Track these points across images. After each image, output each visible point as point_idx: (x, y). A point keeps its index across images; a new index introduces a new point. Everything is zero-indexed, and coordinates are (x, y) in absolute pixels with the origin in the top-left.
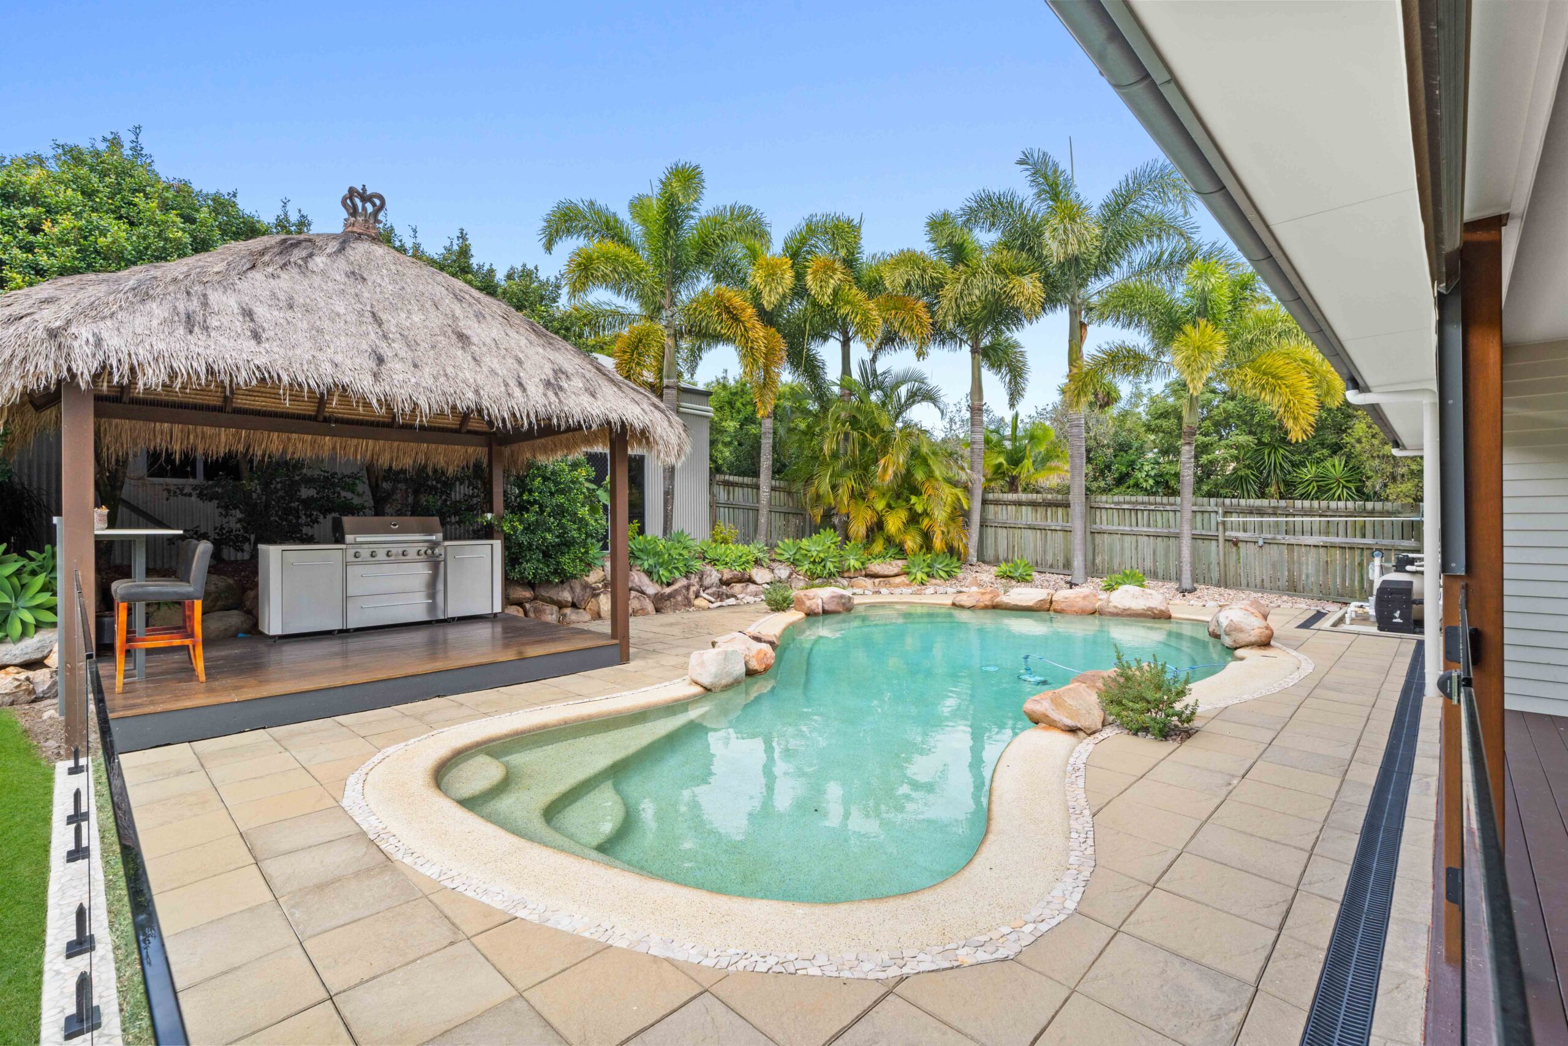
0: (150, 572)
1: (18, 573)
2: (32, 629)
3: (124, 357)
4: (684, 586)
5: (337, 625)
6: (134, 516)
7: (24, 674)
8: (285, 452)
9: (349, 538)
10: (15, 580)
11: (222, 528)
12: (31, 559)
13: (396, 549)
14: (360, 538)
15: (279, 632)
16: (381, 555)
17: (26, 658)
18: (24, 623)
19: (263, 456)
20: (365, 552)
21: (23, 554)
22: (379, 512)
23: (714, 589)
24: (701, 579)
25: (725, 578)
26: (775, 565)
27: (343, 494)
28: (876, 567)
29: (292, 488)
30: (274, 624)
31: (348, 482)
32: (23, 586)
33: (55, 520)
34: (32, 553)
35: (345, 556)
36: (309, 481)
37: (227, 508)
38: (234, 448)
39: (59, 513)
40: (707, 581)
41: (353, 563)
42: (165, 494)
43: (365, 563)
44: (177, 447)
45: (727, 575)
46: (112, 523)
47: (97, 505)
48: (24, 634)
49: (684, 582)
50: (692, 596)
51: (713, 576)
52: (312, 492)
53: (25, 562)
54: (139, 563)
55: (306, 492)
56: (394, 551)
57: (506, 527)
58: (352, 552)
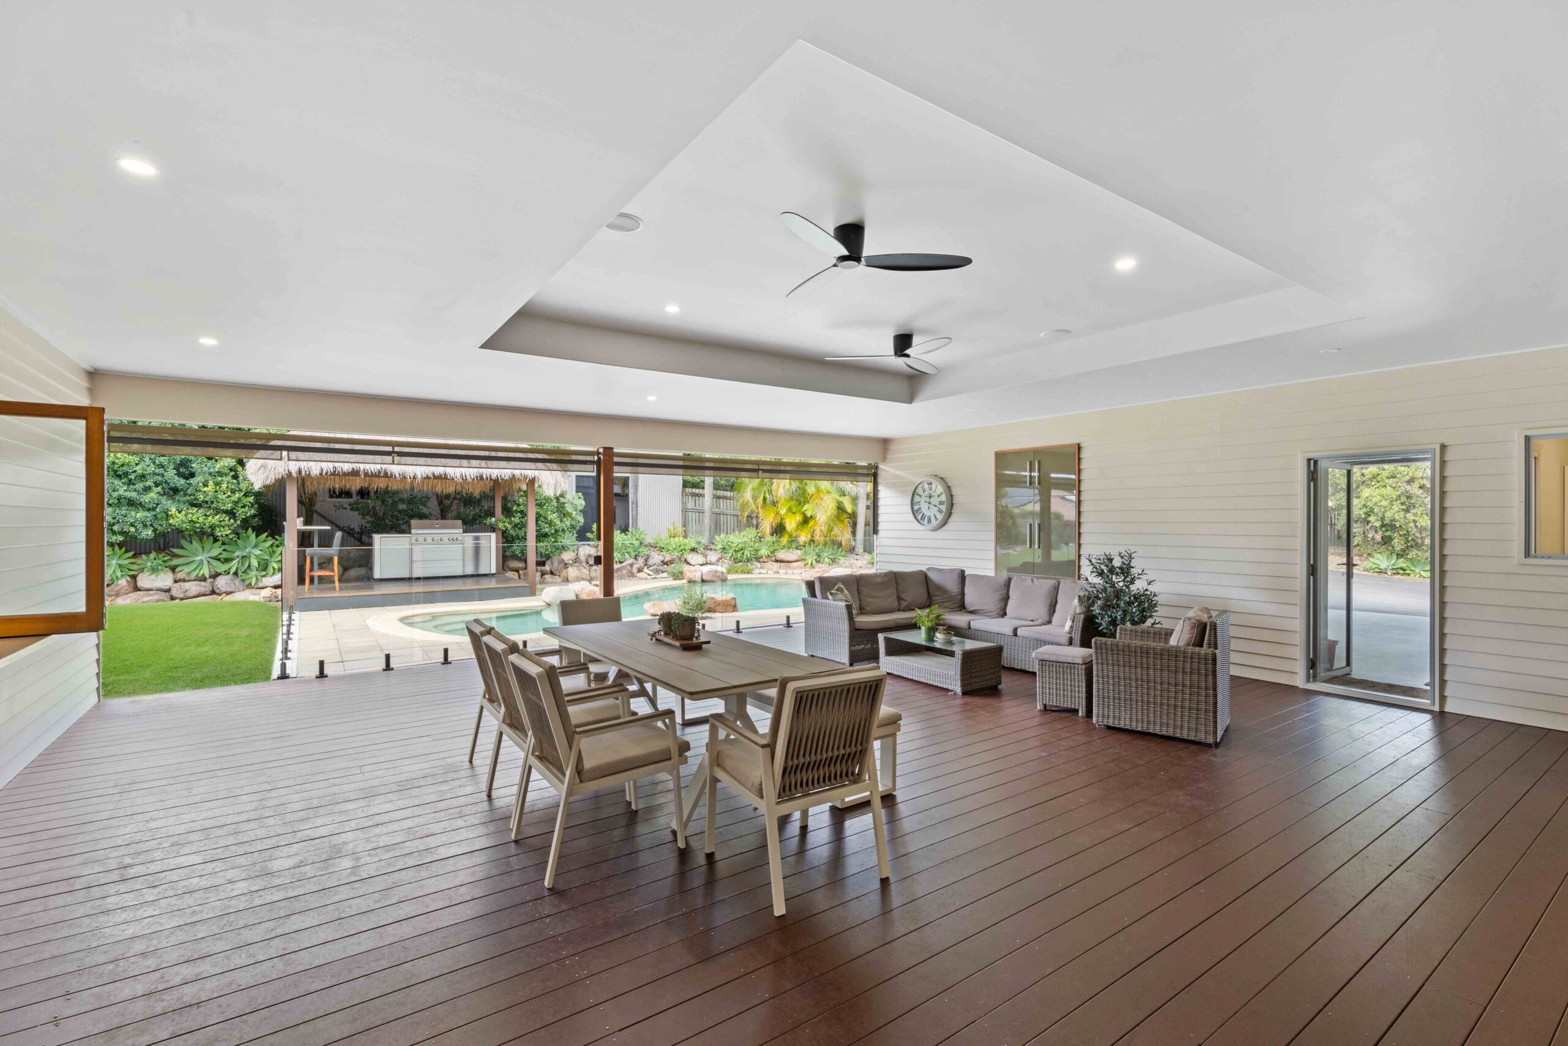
0: (320, 546)
1: (272, 546)
2: (277, 571)
3: (306, 469)
4: (629, 564)
5: (407, 576)
6: (323, 520)
7: (274, 590)
8: (387, 487)
9: (413, 531)
10: (270, 549)
11: (362, 526)
12: (277, 540)
13: (437, 537)
14: (419, 531)
15: (379, 577)
16: (429, 540)
17: (275, 584)
18: (274, 568)
19: (377, 489)
20: (421, 539)
21: (274, 538)
22: (443, 517)
23: (655, 567)
24: (646, 560)
25: (666, 560)
26: (709, 552)
27: (421, 507)
28: (782, 555)
29: (394, 504)
30: (377, 575)
31: (425, 499)
32: (273, 552)
33: (284, 523)
34: (277, 537)
35: (410, 541)
36: (402, 500)
37: (363, 515)
38: (363, 485)
39: (285, 520)
40: (650, 562)
41: (415, 544)
42: (335, 508)
43: (421, 544)
44: (337, 486)
45: (668, 558)
46: (306, 523)
47: (299, 516)
48: (274, 574)
49: (631, 561)
50: (635, 570)
51: (656, 558)
52: (405, 507)
53: (274, 541)
54: (316, 542)
55: (402, 507)
56: (436, 538)
57: (500, 525)
58: (414, 538)
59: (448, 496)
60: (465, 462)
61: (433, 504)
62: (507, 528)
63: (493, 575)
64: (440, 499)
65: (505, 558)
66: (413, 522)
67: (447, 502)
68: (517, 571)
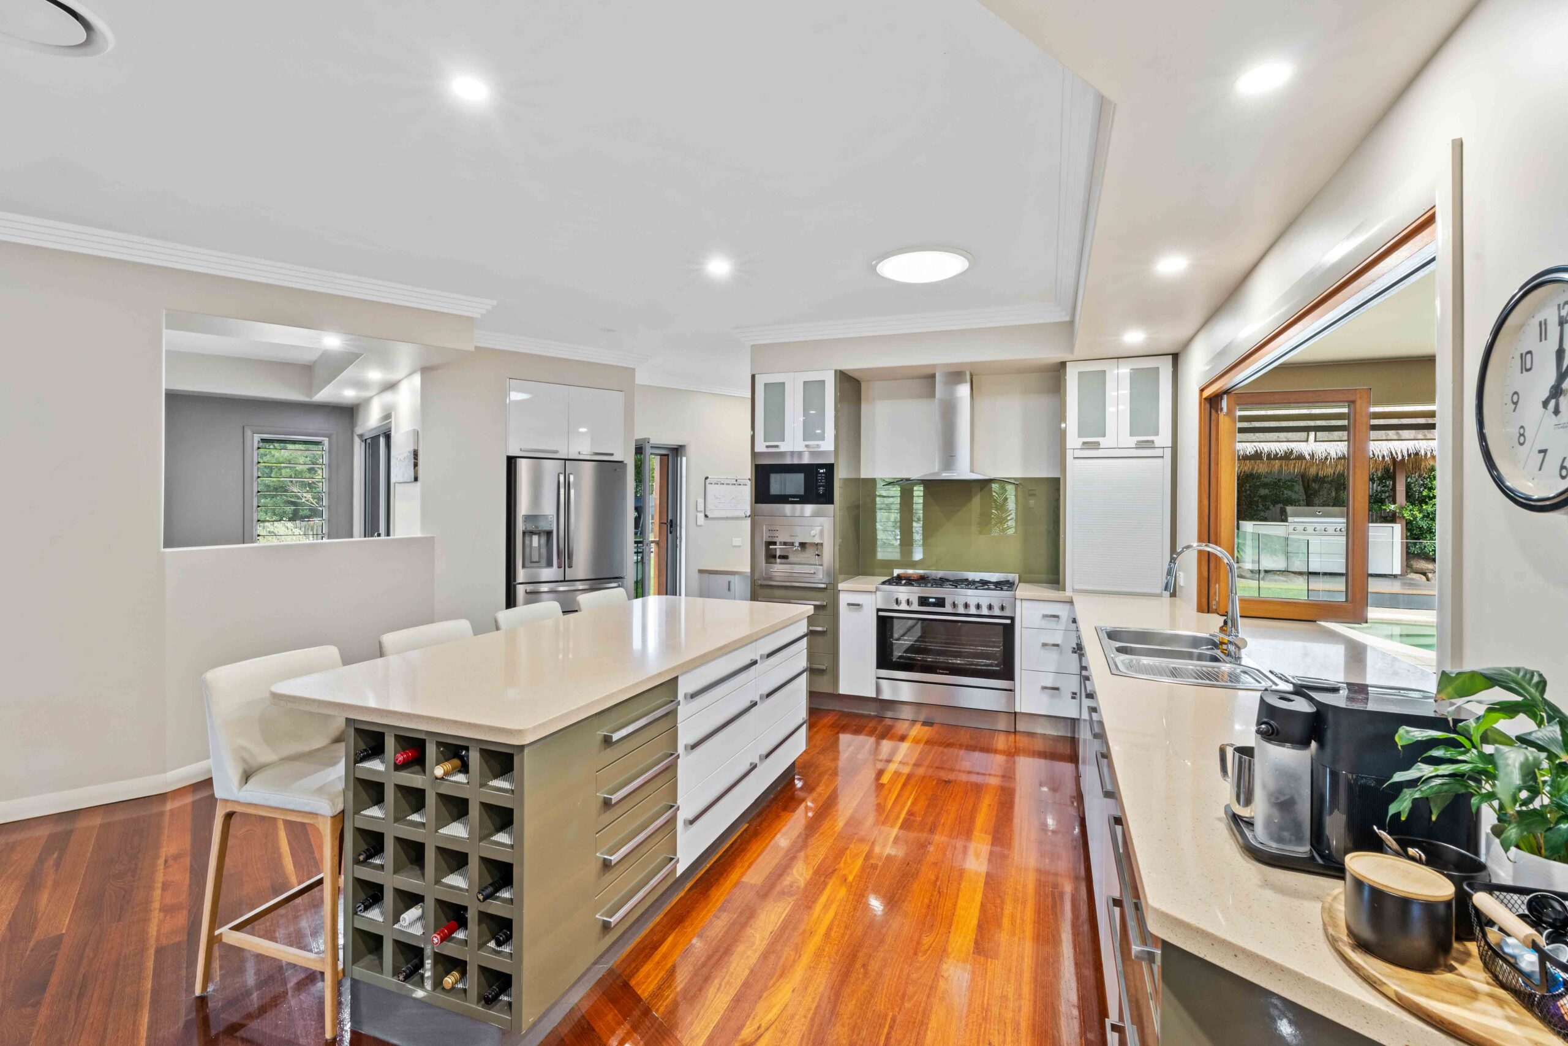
9: (1290, 519)
13: (1320, 527)
14: (1297, 519)
16: (1310, 529)
20: (1300, 528)
22: (1309, 504)
27: (1286, 492)
31: (1289, 484)
35: (1288, 530)
41: (1293, 534)
55: (1263, 492)
56: (1318, 529)
57: (1407, 514)
58: (1292, 528)
59: (1316, 479)
60: (1392, 434)
61: (1299, 487)
62: (1415, 518)
63: (1395, 576)
64: (1306, 483)
65: (1410, 555)
66: (1289, 509)
67: (1315, 486)
68: (1424, 574)
